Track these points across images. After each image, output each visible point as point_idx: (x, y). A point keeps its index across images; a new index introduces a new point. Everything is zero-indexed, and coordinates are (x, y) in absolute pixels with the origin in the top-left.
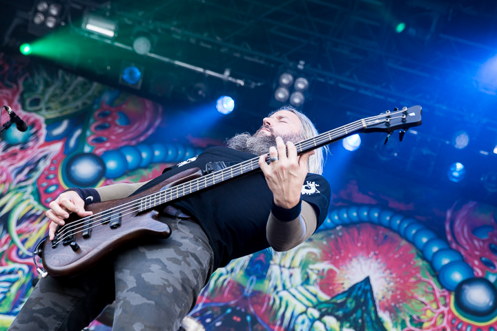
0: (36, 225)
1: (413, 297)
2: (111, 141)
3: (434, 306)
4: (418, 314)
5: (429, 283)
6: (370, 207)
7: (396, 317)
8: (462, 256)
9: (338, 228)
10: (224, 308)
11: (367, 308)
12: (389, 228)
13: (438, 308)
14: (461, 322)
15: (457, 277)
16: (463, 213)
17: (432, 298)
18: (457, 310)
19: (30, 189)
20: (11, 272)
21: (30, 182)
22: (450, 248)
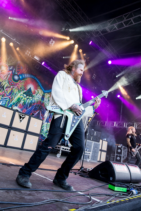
0: (9, 89)
2: (20, 72)
10: (39, 105)
19: (7, 81)
20: (6, 99)
21: (7, 79)
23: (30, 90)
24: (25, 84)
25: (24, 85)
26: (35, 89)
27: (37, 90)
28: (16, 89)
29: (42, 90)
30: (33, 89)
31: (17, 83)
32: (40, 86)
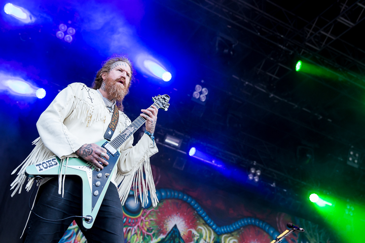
6: (251, 218)
9: (242, 229)
12: (259, 227)
16: (281, 219)
23: (174, 232)
24: (159, 218)
25: (155, 221)
26: (191, 227)
27: (195, 229)
28: (136, 233)
29: (211, 227)
30: (182, 228)
31: (137, 219)
32: (203, 218)
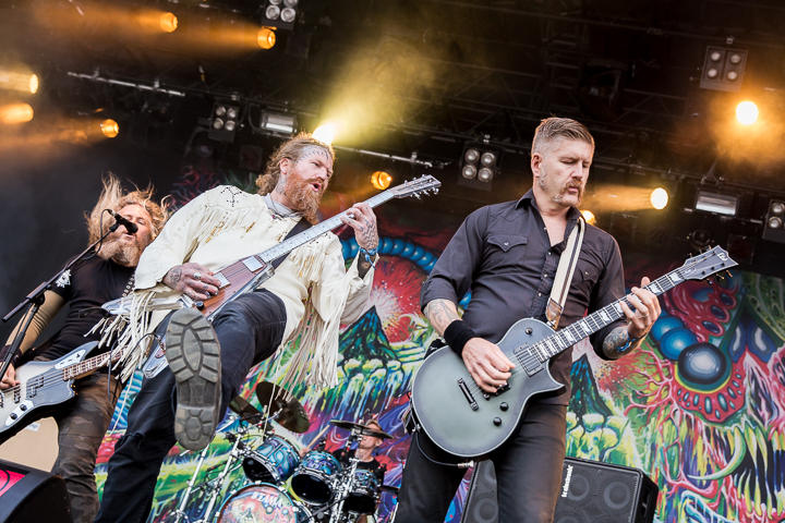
1: (634, 371)
3: (657, 378)
4: (641, 388)
5: (650, 354)
7: (618, 394)
8: (683, 322)
11: (586, 388)
13: (662, 380)
14: (688, 392)
15: (679, 345)
17: (654, 370)
18: (683, 381)
22: (670, 315)
26: (409, 310)
